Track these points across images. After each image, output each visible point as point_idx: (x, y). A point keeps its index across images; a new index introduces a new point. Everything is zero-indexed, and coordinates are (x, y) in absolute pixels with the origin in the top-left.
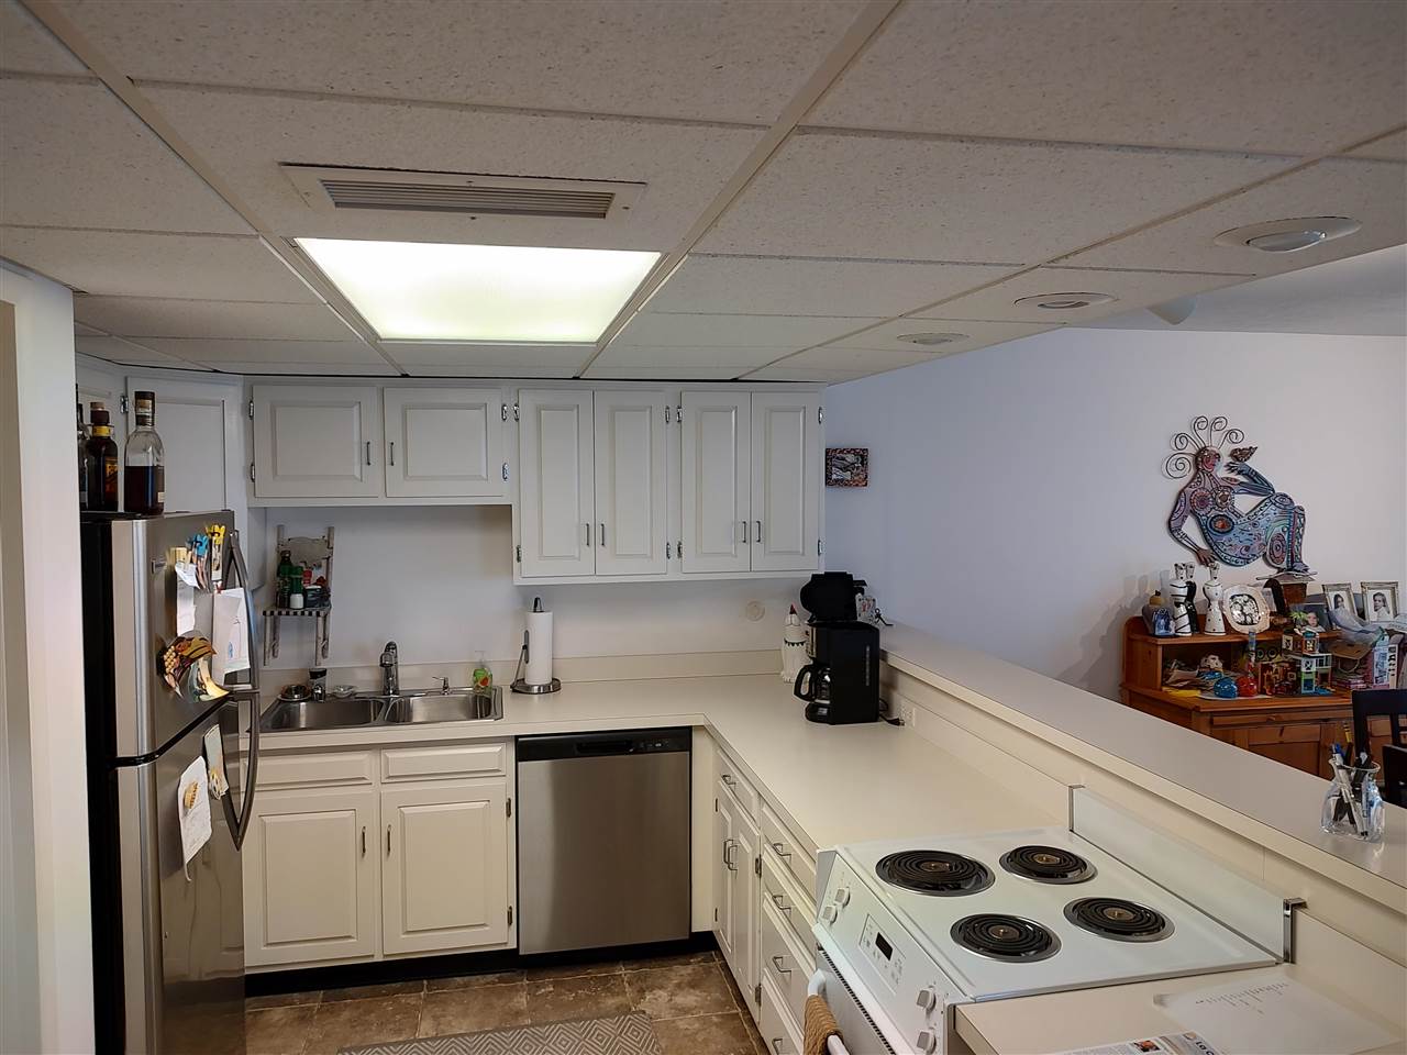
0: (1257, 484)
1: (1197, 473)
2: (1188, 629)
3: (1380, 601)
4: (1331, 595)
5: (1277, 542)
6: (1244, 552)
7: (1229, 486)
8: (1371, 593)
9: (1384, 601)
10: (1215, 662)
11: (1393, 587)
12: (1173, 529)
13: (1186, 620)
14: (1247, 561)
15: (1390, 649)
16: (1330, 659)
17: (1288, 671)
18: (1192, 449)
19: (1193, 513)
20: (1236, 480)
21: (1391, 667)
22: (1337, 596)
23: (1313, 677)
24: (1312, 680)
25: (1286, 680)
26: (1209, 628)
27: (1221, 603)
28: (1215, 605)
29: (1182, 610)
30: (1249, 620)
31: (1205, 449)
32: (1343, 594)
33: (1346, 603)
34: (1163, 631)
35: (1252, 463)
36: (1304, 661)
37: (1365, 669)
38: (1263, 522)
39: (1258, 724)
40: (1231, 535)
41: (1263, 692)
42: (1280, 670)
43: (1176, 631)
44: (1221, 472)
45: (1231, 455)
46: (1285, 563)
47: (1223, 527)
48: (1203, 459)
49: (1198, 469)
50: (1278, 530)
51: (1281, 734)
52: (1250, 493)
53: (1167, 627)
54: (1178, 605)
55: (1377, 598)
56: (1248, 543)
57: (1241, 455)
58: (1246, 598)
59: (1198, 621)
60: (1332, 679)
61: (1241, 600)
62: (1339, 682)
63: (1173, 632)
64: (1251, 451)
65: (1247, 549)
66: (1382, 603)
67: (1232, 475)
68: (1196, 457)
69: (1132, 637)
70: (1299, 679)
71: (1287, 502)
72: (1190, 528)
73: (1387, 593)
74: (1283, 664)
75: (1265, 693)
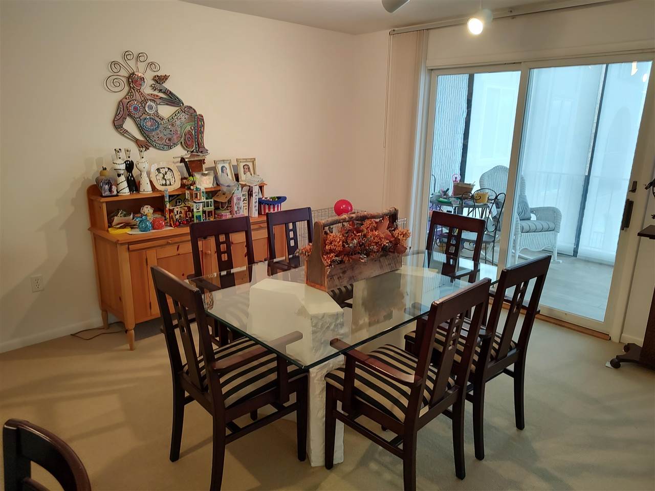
0: (172, 100)
1: (130, 90)
2: (127, 190)
3: (247, 168)
4: (219, 167)
5: (188, 136)
6: (168, 142)
7: (154, 99)
8: (242, 165)
9: (249, 168)
10: (147, 210)
11: (253, 161)
12: (118, 125)
13: (125, 184)
14: (170, 147)
15: (243, 195)
16: (213, 202)
17: (187, 212)
18: (124, 73)
19: (130, 115)
20: (157, 96)
21: (245, 205)
22: (223, 167)
23: (201, 214)
24: (200, 216)
25: (186, 216)
26: (141, 189)
27: (149, 174)
28: (144, 175)
29: (123, 178)
30: (168, 183)
31: (133, 74)
32: (227, 165)
33: (228, 171)
34: (108, 193)
35: (167, 85)
36: (195, 205)
37: (231, 207)
38: (178, 123)
39: (161, 246)
40: (158, 131)
41: (171, 226)
42: (183, 211)
43: (118, 192)
44: (147, 90)
45: (153, 79)
46: (194, 148)
47: (152, 126)
48: (133, 81)
49: (131, 87)
50: (188, 128)
51: (178, 250)
52: (167, 104)
53: (110, 190)
54: (119, 175)
55: (246, 167)
56: (170, 136)
57: (160, 80)
58: (167, 170)
59: (134, 185)
60: (215, 214)
61: (163, 171)
62: (218, 215)
63: (115, 193)
64: (165, 78)
65: (170, 140)
66: (248, 170)
67: (156, 93)
68: (128, 78)
69: (92, 198)
70: (193, 216)
71: (192, 111)
72: (129, 125)
73: (250, 165)
74: (184, 208)
75: (172, 227)
